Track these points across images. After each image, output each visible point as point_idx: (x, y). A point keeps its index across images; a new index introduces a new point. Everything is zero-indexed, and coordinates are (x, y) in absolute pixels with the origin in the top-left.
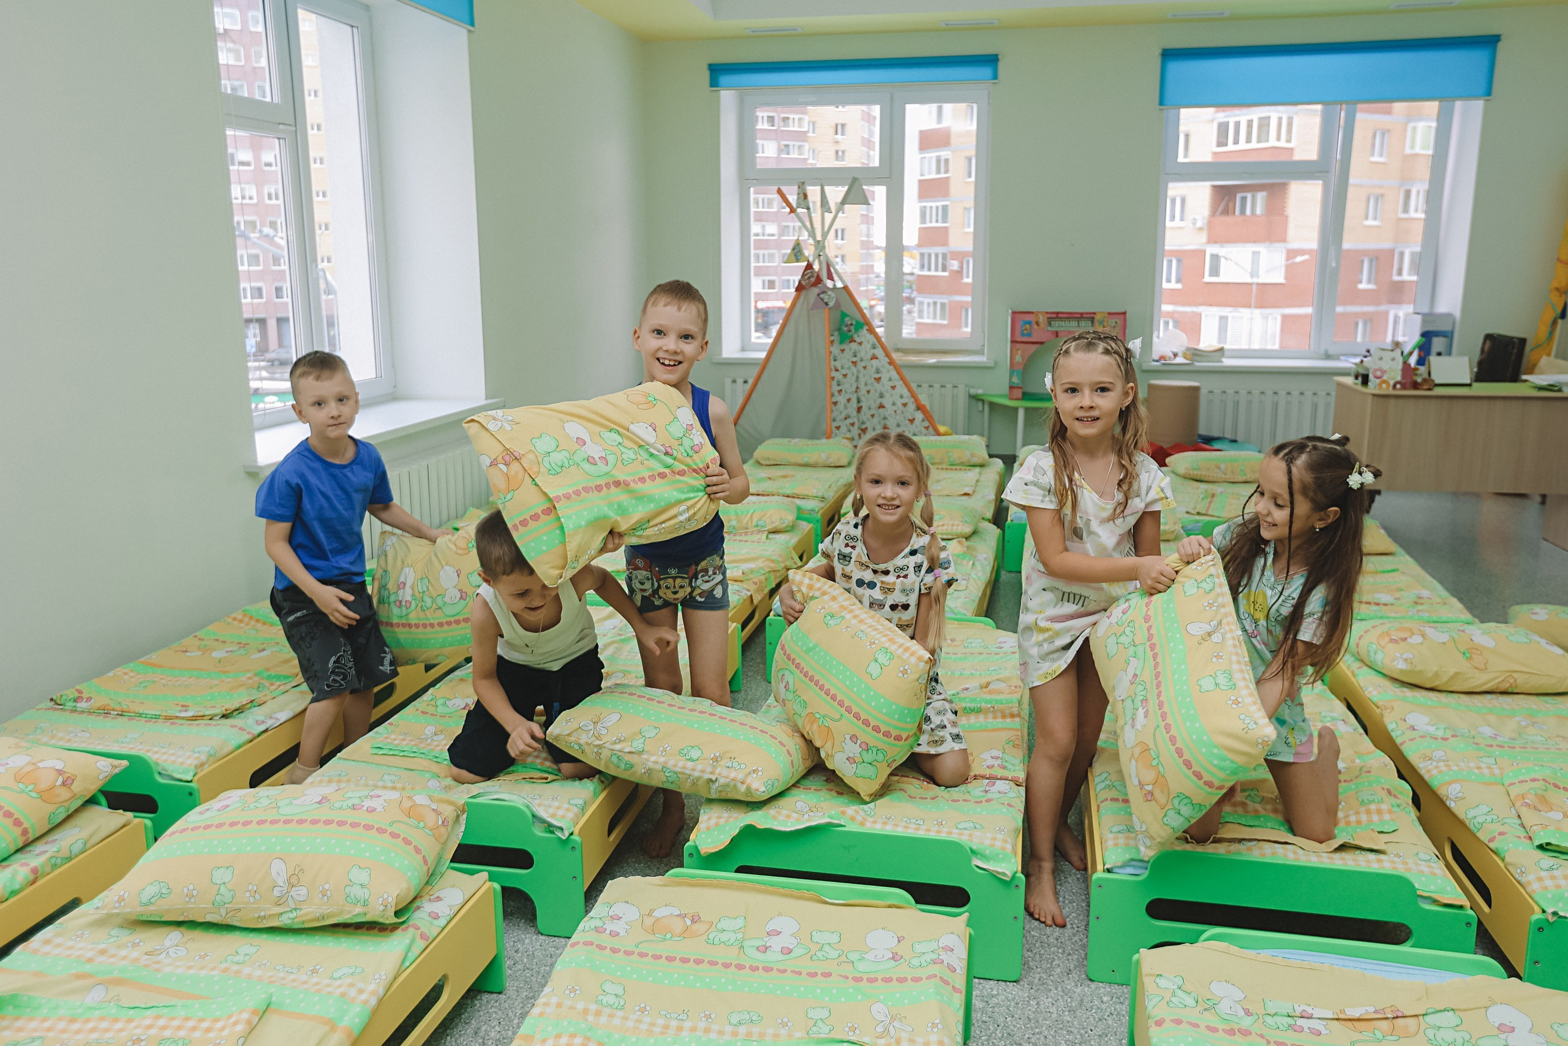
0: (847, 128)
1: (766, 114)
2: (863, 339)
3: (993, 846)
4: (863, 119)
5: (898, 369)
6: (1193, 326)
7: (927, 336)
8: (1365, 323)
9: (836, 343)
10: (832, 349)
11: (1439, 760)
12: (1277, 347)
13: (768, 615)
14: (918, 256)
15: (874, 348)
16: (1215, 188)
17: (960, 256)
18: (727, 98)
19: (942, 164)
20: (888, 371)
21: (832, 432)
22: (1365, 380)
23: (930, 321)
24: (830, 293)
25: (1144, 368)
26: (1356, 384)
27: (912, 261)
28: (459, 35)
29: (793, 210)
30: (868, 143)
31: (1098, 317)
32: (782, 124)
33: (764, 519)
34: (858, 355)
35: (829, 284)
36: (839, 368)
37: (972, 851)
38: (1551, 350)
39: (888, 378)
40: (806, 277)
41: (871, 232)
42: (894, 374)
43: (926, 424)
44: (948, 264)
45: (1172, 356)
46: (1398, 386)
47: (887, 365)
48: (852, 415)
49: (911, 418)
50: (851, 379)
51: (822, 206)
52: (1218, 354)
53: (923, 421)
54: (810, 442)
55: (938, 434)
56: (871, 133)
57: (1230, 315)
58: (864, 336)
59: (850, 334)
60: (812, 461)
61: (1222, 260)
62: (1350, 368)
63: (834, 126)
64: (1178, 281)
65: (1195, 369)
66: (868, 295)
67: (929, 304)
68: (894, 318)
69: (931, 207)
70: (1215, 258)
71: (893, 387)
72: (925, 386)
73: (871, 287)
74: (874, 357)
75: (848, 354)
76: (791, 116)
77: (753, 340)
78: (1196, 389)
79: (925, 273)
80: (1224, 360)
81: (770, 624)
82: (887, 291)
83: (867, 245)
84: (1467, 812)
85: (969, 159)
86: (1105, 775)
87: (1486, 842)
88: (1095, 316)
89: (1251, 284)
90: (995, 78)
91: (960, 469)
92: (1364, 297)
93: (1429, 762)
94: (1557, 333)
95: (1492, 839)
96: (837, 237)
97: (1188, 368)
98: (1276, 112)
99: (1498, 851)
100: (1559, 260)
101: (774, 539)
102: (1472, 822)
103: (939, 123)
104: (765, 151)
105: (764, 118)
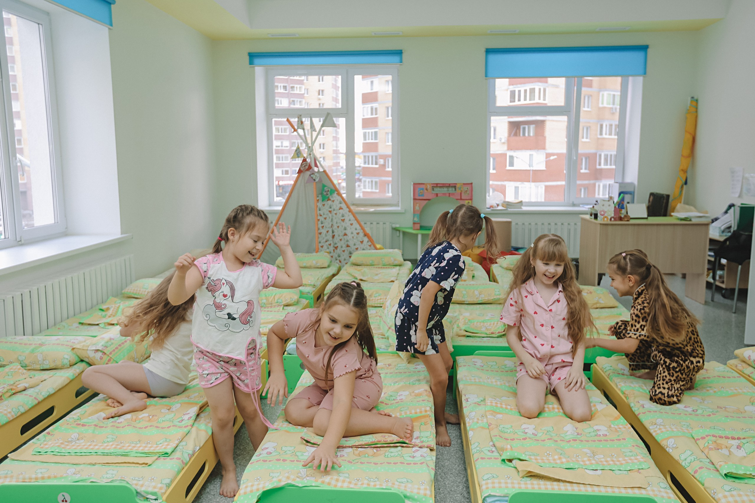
0: (325, 92)
1: (282, 85)
2: (334, 199)
3: (418, 493)
4: (333, 88)
5: (354, 214)
6: (502, 191)
7: (368, 198)
8: (585, 189)
9: (320, 201)
10: (318, 204)
11: (660, 425)
12: (543, 201)
14: (362, 157)
15: (341, 203)
16: (510, 122)
17: (385, 157)
18: (259, 71)
19: (374, 111)
20: (349, 216)
21: (319, 249)
22: (596, 216)
23: (369, 190)
24: (316, 174)
26: (591, 218)
27: (360, 160)
28: (104, 31)
29: (295, 130)
30: (336, 100)
31: (458, 186)
32: (291, 90)
33: (281, 298)
34: (332, 207)
35: (316, 169)
36: (322, 215)
37: (406, 497)
38: (681, 200)
39: (348, 220)
40: (303, 166)
41: (338, 145)
42: (351, 217)
43: (370, 243)
44: (378, 161)
45: (496, 206)
46: (613, 219)
47: (348, 212)
48: (329, 240)
49: (361, 241)
50: (329, 220)
51: (311, 128)
52: (519, 204)
53: (368, 242)
54: (307, 255)
55: (376, 249)
56: (337, 95)
57: (520, 186)
58: (335, 197)
59: (328, 196)
60: (308, 265)
61: (515, 158)
62: (587, 211)
63: (318, 91)
64: (494, 169)
65: (509, 212)
66: (337, 177)
67: (369, 182)
68: (351, 189)
69: (369, 132)
70: (511, 157)
71: (352, 224)
72: (368, 223)
73: (339, 173)
74: (341, 208)
75: (327, 207)
76: (296, 86)
77: (276, 201)
78: (509, 223)
79: (367, 166)
80: (522, 207)
82: (347, 176)
83: (336, 152)
84: (680, 456)
85: (388, 108)
86: (477, 444)
87: (693, 473)
88: (457, 185)
89: (529, 170)
90: (401, 62)
91: (389, 268)
92: (584, 176)
93: (655, 426)
94: (684, 192)
95: (696, 472)
96: (320, 147)
97: (505, 212)
98: (538, 85)
99: (700, 480)
100: (682, 156)
101: (287, 309)
102: (684, 462)
103: (371, 90)
104: (282, 103)
105: (280, 86)
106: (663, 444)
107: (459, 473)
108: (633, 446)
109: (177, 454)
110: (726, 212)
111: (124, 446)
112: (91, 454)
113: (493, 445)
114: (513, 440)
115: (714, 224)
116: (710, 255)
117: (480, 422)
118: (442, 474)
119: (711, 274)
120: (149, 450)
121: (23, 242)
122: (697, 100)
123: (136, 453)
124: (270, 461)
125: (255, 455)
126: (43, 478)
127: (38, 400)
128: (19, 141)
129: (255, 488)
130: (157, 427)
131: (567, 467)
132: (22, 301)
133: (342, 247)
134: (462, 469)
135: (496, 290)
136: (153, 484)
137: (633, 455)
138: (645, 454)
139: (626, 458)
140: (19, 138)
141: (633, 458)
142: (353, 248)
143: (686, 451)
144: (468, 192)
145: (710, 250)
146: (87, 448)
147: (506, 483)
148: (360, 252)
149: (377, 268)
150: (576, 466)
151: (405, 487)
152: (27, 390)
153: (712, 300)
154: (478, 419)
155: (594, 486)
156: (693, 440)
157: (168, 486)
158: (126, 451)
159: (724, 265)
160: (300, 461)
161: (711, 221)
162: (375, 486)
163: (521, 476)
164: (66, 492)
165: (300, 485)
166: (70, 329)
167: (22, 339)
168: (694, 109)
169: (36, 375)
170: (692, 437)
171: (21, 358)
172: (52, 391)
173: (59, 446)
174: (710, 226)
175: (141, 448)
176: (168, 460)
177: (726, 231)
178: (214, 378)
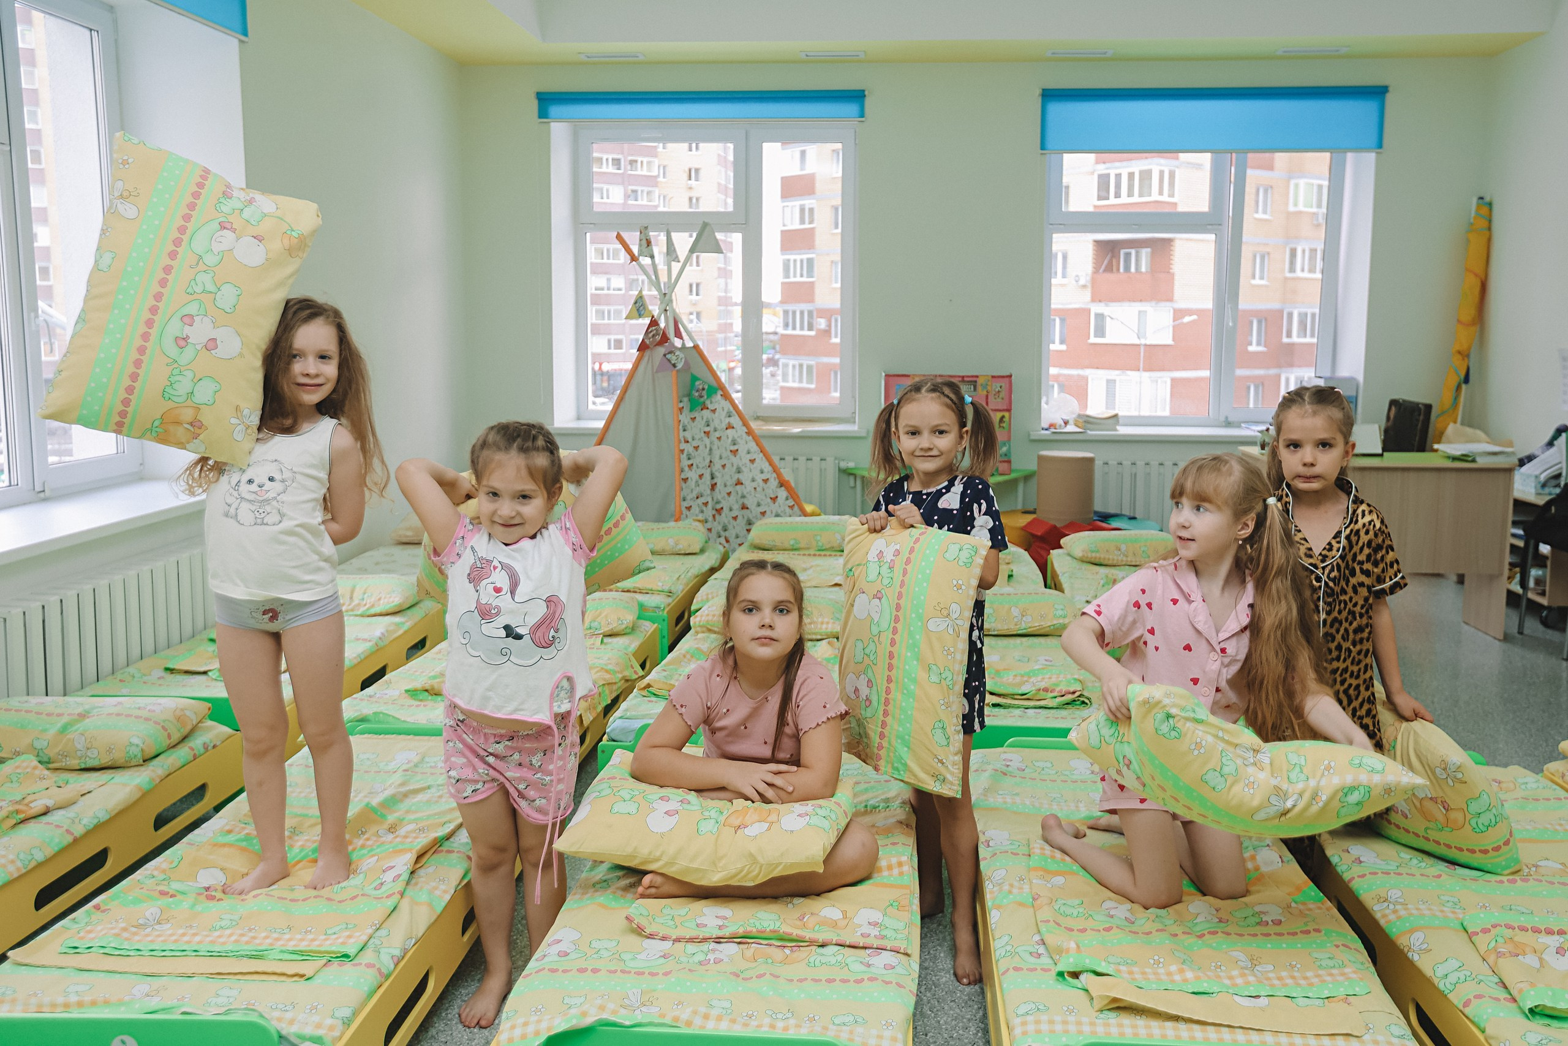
0: (701, 173)
1: (610, 157)
2: (716, 406)
4: (717, 161)
5: (757, 439)
6: (1080, 391)
7: (791, 402)
8: (1257, 388)
9: (686, 411)
10: (681, 417)
11: (1396, 903)
12: (1167, 413)
13: (601, 740)
14: (781, 314)
15: (730, 416)
16: (1098, 243)
17: (827, 313)
18: (559, 131)
19: (806, 214)
20: (746, 442)
21: (681, 513)
23: (796, 385)
24: (678, 353)
25: (1032, 437)
26: (1263, 454)
27: (775, 320)
28: (230, 44)
29: (634, 258)
30: (721, 189)
31: (980, 381)
32: (629, 167)
33: (599, 619)
34: (711, 423)
35: (678, 343)
36: (690, 440)
38: (1457, 416)
39: (745, 452)
40: (651, 335)
41: (729, 287)
42: (752, 446)
43: (791, 502)
44: (815, 323)
45: (1063, 424)
47: (745, 435)
48: (705, 493)
49: (773, 496)
50: (703, 452)
51: (668, 253)
52: (1110, 421)
53: (787, 499)
54: (655, 525)
55: (805, 514)
56: (726, 179)
57: (1118, 379)
58: (718, 402)
59: (702, 400)
61: (1108, 319)
62: (1256, 437)
63: (686, 171)
64: (1062, 342)
65: (1089, 438)
66: (727, 356)
67: (794, 366)
68: (753, 382)
69: (795, 261)
70: (1100, 317)
71: (752, 461)
72: (789, 459)
73: (729, 348)
74: (730, 427)
75: (700, 423)
76: (639, 159)
77: (591, 407)
78: (1091, 460)
79: (790, 332)
80: (1118, 428)
81: (603, 752)
82: (744, 352)
83: (725, 301)
84: (1435, 968)
85: (836, 209)
86: (1006, 939)
87: (1461, 1007)
88: (978, 380)
89: (1138, 346)
90: (862, 116)
91: (830, 555)
92: (1254, 360)
93: (1386, 904)
94: (1462, 399)
95: (1467, 1004)
96: (691, 291)
97: (1080, 437)
98: (1158, 165)
99: (1476, 1020)
100: (1459, 321)
101: (611, 643)
102: (1442, 982)
103: (802, 169)
104: (610, 195)
105: (607, 159)
106: (1402, 942)
107: (970, 999)
108: (1337, 946)
109: (368, 957)
110: (1550, 444)
111: (254, 938)
112: (184, 953)
113: (1040, 942)
114: (1083, 931)
115: (1524, 469)
116: (1514, 536)
117: (1015, 891)
118: (932, 1001)
119: (1518, 577)
120: (309, 946)
121: (48, 493)
122: (1490, 204)
123: (282, 951)
124: (565, 971)
125: (533, 958)
126: (80, 1004)
127: (73, 834)
128: (45, 271)
129: (531, 1029)
130: (329, 899)
131: (1195, 991)
132: (44, 621)
133: (731, 510)
134: (976, 991)
135: (1056, 606)
136: (316, 1018)
137: (1337, 965)
138: (1362, 963)
139: (1320, 972)
140: (44, 264)
141: (1334, 971)
142: (756, 511)
143: (1449, 960)
144: (1002, 395)
145: (1515, 524)
146: (176, 941)
147: (1065, 1022)
148: (770, 520)
149: (804, 555)
150: (1215, 989)
151: (851, 1032)
152: (49, 814)
153: (1521, 633)
154: (1011, 885)
155: (1250, 1031)
156: (1466, 935)
157: (347, 1023)
158: (260, 948)
159: (1545, 558)
160: (630, 972)
161: (1517, 462)
162: (786, 1029)
163: (1097, 1007)
164: (130, 1034)
165: (627, 1023)
166: (145, 683)
167: (43, 703)
168: (1484, 223)
169: (71, 781)
170: (1460, 928)
171: (38, 745)
172: (103, 816)
173: (117, 935)
174: (1516, 472)
175: (292, 943)
176: (348, 967)
177: (1549, 484)
178: (469, 789)
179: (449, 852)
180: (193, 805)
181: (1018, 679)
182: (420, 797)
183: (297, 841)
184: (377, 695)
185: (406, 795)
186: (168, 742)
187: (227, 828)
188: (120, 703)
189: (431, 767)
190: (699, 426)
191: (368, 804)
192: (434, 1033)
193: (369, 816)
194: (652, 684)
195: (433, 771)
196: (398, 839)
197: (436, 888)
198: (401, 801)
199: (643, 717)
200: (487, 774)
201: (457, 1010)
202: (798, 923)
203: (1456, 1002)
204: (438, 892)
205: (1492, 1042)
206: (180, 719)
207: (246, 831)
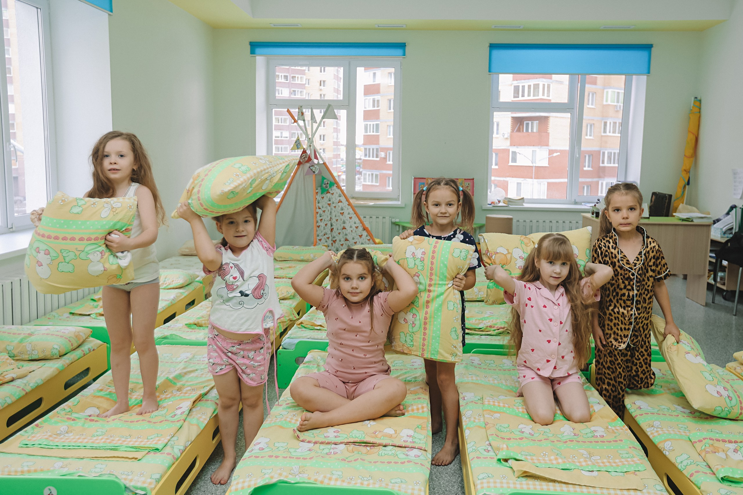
0: (326, 83)
1: (283, 74)
2: (334, 192)
3: (412, 494)
5: (353, 208)
6: (504, 187)
7: (368, 191)
8: (587, 187)
9: (319, 194)
10: (317, 197)
11: (658, 427)
12: (545, 198)
13: (279, 348)
14: (363, 150)
15: (340, 197)
16: (513, 118)
17: (385, 150)
18: (260, 60)
19: (376, 103)
20: (348, 209)
21: (317, 242)
23: (370, 183)
24: (316, 166)
25: (483, 208)
26: (592, 217)
27: (360, 152)
28: (103, 17)
29: (295, 121)
30: (337, 91)
32: (292, 79)
34: (331, 200)
35: (316, 161)
36: (321, 208)
38: (684, 200)
39: (347, 213)
40: (303, 157)
41: (339, 137)
42: (351, 210)
43: (369, 238)
44: (379, 154)
45: (498, 202)
47: (347, 206)
48: (328, 233)
49: (360, 235)
50: (327, 213)
51: (312, 119)
52: (521, 201)
53: (367, 236)
54: (305, 248)
55: (376, 243)
56: (339, 86)
57: (522, 182)
58: (335, 189)
59: (327, 188)
60: (305, 258)
61: (518, 154)
62: (588, 209)
63: (319, 82)
64: (496, 165)
65: (510, 209)
66: (337, 169)
67: (369, 175)
68: (351, 182)
69: (370, 125)
70: (514, 153)
71: (351, 218)
72: (368, 217)
73: (338, 166)
74: (340, 201)
75: (326, 200)
76: (297, 76)
78: (511, 219)
79: (367, 158)
80: (524, 204)
81: (280, 354)
82: (347, 168)
83: (336, 144)
84: (677, 458)
85: (390, 101)
86: (473, 443)
87: (689, 477)
89: (532, 167)
90: (404, 55)
92: (587, 174)
93: (653, 428)
94: (686, 192)
95: (692, 475)
96: (321, 139)
97: (505, 208)
98: (542, 81)
99: (696, 483)
100: (685, 155)
101: (283, 303)
102: (680, 465)
103: (374, 82)
104: (283, 93)
105: (281, 76)
106: (660, 446)
107: (455, 472)
108: (630, 448)
109: (168, 450)
110: (728, 214)
111: (113, 440)
112: (79, 447)
113: (489, 445)
114: (509, 439)
115: (715, 225)
116: (711, 257)
117: (477, 421)
118: (437, 473)
119: (712, 276)
120: (139, 444)
121: (14, 229)
122: (700, 101)
123: (126, 447)
124: (262, 457)
125: (247, 451)
126: (29, 471)
127: (25, 391)
128: (12, 125)
129: (246, 484)
130: (149, 422)
131: (563, 468)
132: (12, 290)
133: (340, 241)
134: (458, 468)
136: (143, 479)
137: (630, 457)
138: (642, 456)
139: (622, 460)
140: (13, 122)
141: (629, 460)
143: (683, 455)
145: (711, 251)
146: (75, 442)
147: (502, 483)
150: (573, 467)
151: (399, 487)
152: (14, 381)
153: (713, 302)
154: (475, 418)
155: (589, 487)
156: (690, 443)
157: (158, 481)
158: (116, 445)
159: (725, 267)
160: (293, 458)
161: (712, 222)
162: (368, 485)
163: (516, 476)
164: (53, 486)
165: (293, 482)
166: (60, 319)
167: (11, 328)
168: (698, 110)
169: (24, 366)
170: (689, 440)
171: (9, 348)
172: (40, 382)
173: (47, 439)
174: (712, 227)
175: (131, 443)
176: (158, 455)
177: (727, 233)
178: (219, 368)
179: (207, 400)
180: (83, 378)
181: (477, 322)
182: (192, 374)
183: (134, 395)
184: (172, 326)
185: (186, 373)
186: (71, 347)
187: (100, 388)
188: (48, 329)
189: (198, 360)
190: (325, 201)
191: (168, 377)
192: (199, 487)
193: (169, 384)
194: (303, 322)
195: (199, 362)
196: (182, 394)
197: (201, 417)
198: (183, 376)
199: (299, 338)
200: (227, 361)
201: (210, 476)
202: (373, 435)
203: (686, 474)
204: (201, 420)
205: (704, 493)
206: (77, 336)
207: (109, 390)
